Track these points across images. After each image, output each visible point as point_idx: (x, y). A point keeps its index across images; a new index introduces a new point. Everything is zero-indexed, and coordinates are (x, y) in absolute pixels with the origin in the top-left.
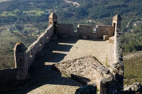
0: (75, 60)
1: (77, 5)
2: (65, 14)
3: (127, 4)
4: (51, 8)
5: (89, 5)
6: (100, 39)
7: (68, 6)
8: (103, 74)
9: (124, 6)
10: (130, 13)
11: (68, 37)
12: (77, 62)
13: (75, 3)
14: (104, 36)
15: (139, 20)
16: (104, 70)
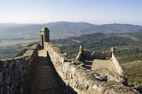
0: (98, 70)
1: (78, 42)
2: (73, 46)
3: (102, 42)
4: (66, 43)
5: (84, 42)
6: (105, 59)
7: (74, 42)
8: (118, 78)
9: (101, 43)
10: (104, 46)
11: (89, 58)
12: (99, 71)
13: (77, 41)
14: (107, 58)
15: (108, 49)
16: (118, 76)
